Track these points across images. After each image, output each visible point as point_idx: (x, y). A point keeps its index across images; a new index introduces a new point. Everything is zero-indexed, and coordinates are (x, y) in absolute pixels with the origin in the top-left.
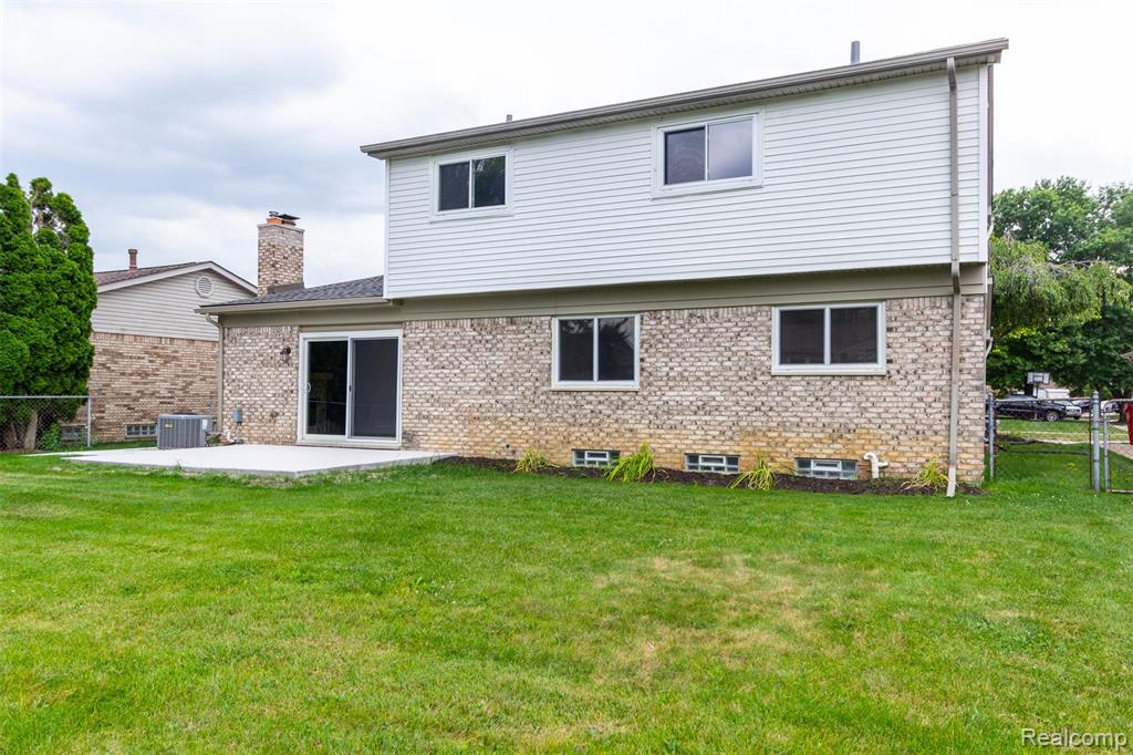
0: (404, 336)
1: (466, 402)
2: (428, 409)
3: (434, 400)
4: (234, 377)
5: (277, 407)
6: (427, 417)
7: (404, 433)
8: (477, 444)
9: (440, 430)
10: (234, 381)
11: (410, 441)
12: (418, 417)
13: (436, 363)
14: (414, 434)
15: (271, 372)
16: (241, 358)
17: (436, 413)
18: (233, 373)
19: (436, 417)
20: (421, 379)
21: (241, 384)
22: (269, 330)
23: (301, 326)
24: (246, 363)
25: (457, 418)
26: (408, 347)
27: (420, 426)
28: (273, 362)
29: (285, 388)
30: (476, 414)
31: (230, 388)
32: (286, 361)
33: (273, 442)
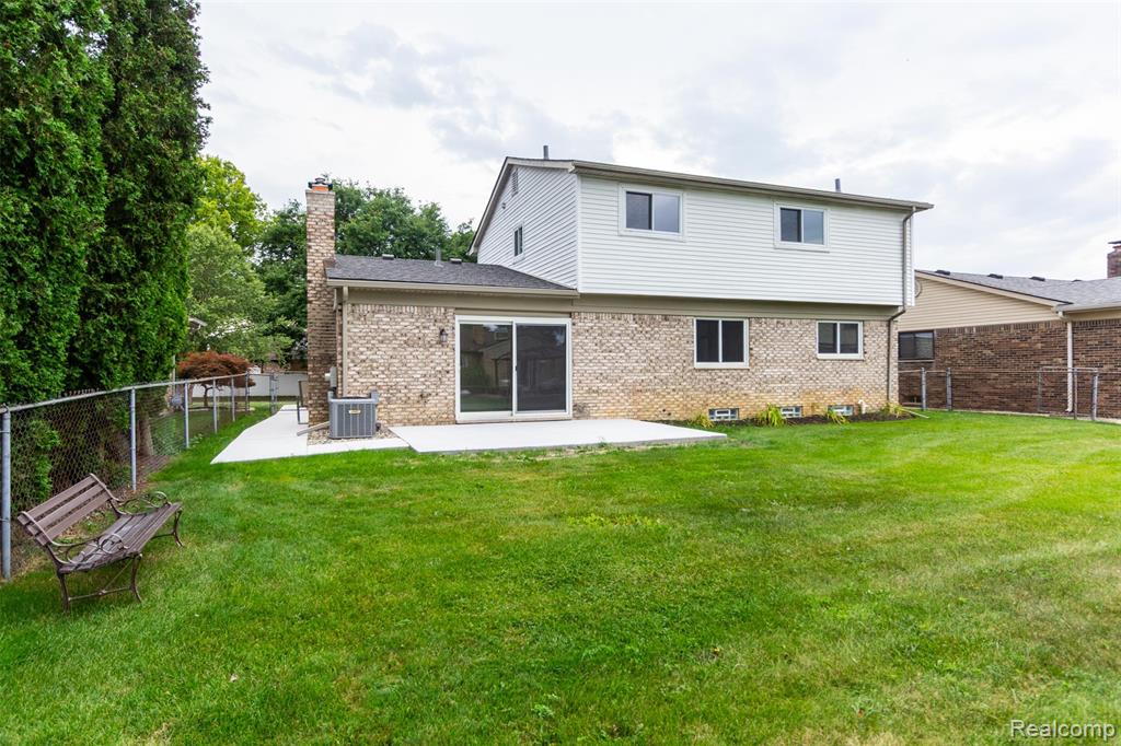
0: (574, 324)
1: (630, 379)
2: (597, 384)
3: (604, 377)
4: (363, 357)
5: (428, 387)
6: (597, 392)
7: (575, 406)
8: (639, 410)
9: (608, 401)
10: (364, 361)
11: (581, 412)
12: (588, 392)
13: (604, 348)
14: (585, 406)
15: (420, 353)
16: (373, 338)
17: (605, 388)
18: (362, 353)
19: (606, 391)
20: (591, 361)
21: (375, 365)
22: (416, 310)
23: (456, 309)
24: (382, 342)
25: (623, 391)
26: (577, 334)
27: (590, 400)
28: (421, 342)
29: (439, 368)
30: (640, 388)
31: (357, 369)
32: (440, 342)
33: (425, 423)
